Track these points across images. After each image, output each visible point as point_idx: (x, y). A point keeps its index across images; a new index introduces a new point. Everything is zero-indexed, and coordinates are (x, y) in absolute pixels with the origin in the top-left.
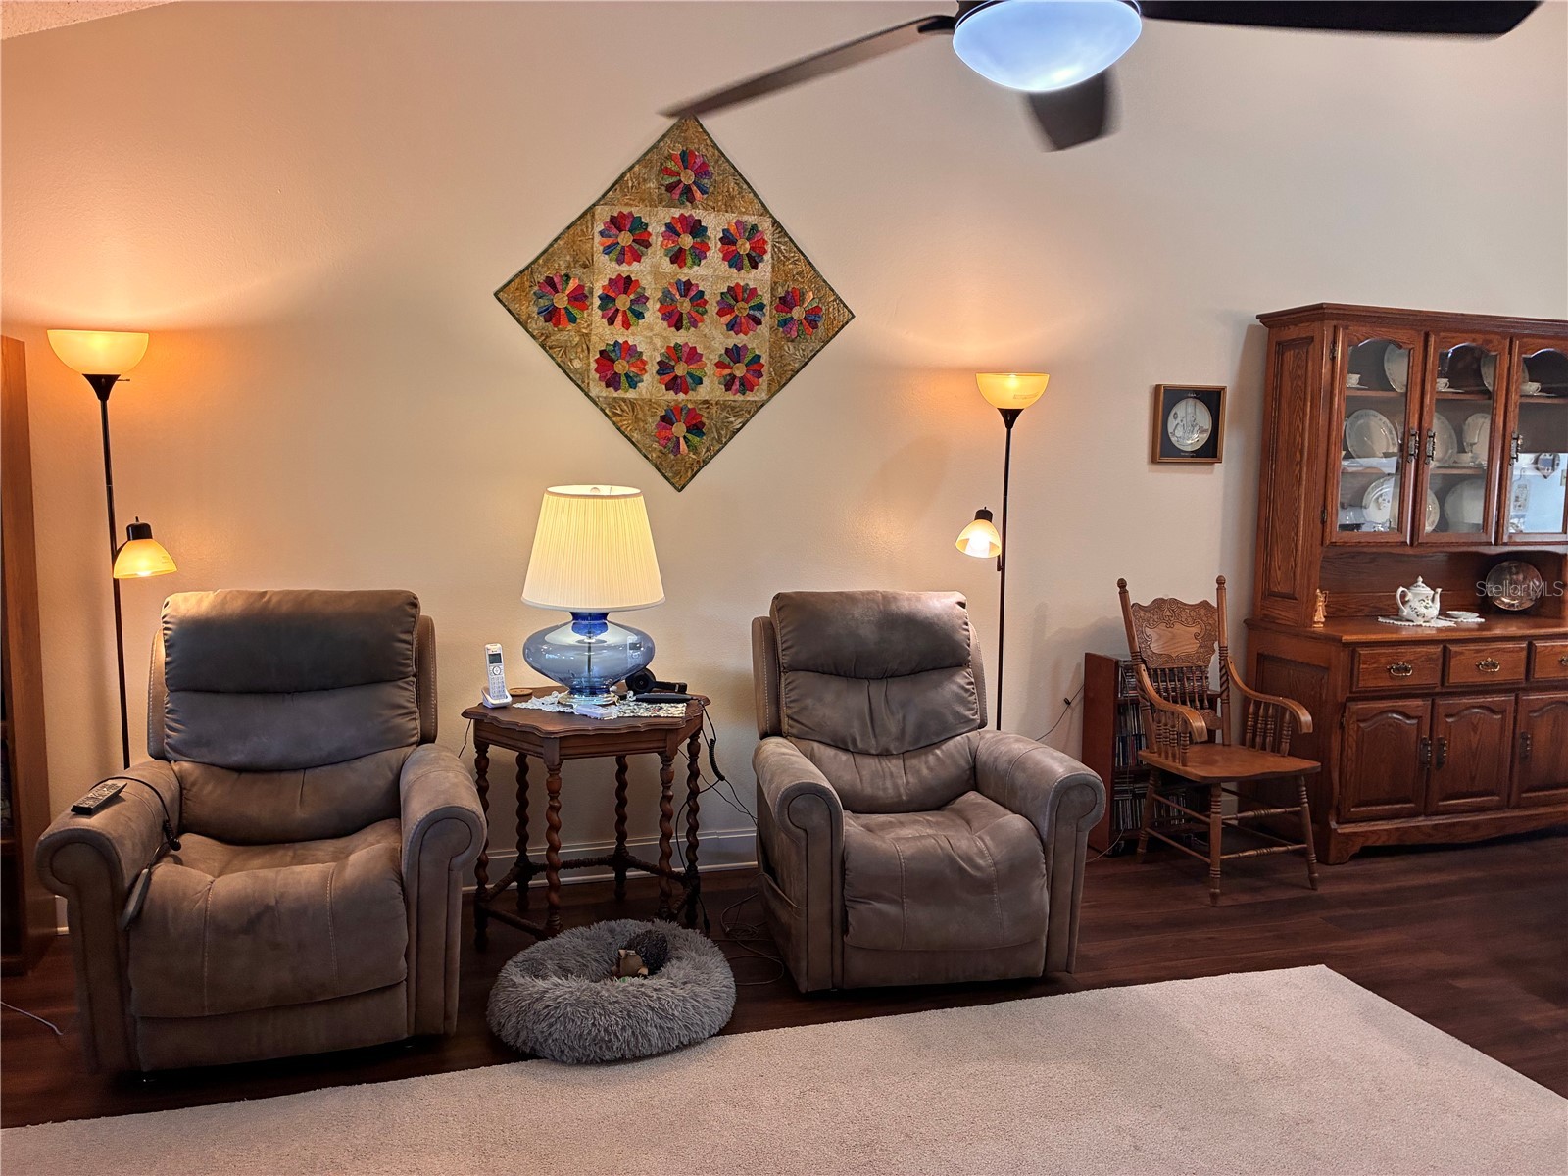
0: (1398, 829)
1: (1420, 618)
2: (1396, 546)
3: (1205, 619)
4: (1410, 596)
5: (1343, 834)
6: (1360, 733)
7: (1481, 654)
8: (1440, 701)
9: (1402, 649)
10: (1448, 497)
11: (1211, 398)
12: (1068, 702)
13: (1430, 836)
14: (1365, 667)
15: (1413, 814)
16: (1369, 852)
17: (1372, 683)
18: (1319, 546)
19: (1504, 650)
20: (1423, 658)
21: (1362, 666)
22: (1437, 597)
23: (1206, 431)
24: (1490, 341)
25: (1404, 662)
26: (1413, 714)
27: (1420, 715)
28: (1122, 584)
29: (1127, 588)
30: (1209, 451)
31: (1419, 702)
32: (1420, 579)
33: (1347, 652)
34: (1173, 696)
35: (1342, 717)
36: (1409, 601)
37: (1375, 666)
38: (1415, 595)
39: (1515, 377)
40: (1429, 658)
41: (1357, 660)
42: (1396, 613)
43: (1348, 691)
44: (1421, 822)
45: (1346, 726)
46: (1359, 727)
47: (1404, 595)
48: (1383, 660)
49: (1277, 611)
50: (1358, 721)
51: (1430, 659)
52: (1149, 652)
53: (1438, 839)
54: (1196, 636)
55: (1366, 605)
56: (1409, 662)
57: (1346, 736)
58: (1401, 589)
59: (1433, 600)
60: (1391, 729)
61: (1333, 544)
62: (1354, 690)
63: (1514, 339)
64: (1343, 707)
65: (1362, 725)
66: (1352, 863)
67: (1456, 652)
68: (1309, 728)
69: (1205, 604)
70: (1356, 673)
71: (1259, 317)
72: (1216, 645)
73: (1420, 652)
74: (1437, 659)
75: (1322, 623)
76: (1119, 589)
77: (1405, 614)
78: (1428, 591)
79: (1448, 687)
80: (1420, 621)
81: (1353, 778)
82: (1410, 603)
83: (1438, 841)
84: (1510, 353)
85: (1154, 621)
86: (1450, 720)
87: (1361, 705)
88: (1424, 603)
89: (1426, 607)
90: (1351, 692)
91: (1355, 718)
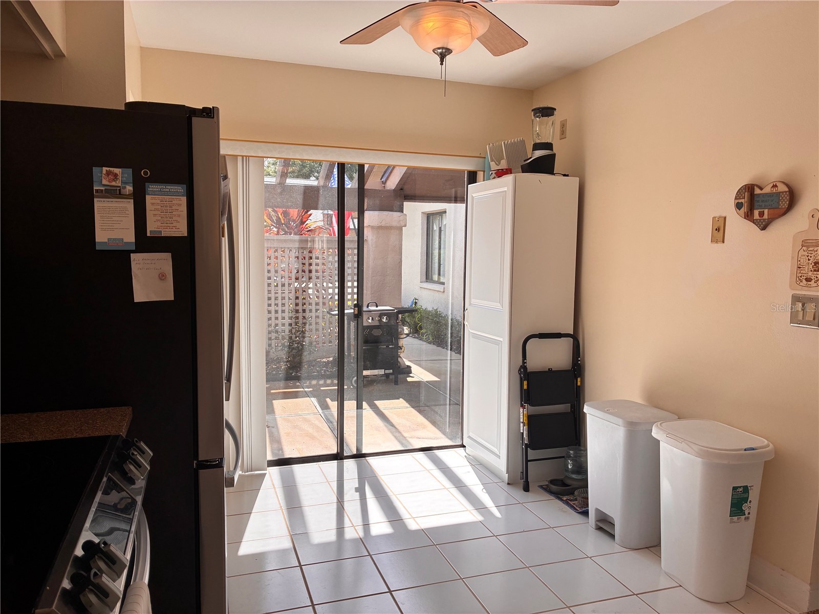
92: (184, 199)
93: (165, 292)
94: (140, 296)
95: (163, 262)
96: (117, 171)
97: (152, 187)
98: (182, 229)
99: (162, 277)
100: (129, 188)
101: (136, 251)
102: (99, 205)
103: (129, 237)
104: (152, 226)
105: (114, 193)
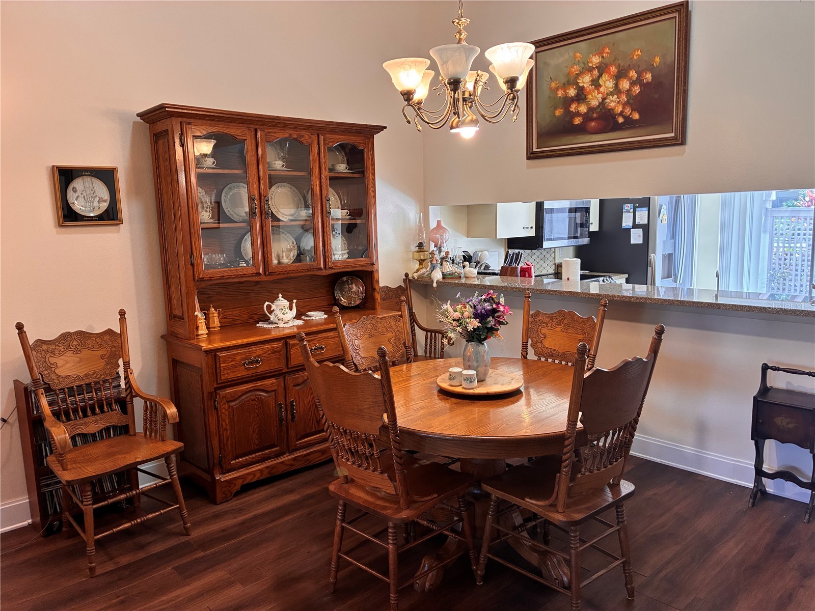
0: (267, 467)
1: (280, 321)
2: (253, 276)
3: (110, 343)
4: (273, 307)
5: (226, 481)
6: (230, 409)
7: (312, 342)
8: (288, 378)
9: (253, 348)
10: (303, 239)
11: (107, 176)
12: (4, 421)
13: (292, 465)
14: (224, 365)
15: (278, 455)
16: (248, 488)
17: (232, 376)
18: (193, 282)
19: (328, 338)
20: (269, 352)
21: (222, 365)
22: (294, 305)
23: (106, 201)
24: (303, 136)
25: (255, 357)
26: (270, 389)
27: (275, 388)
28: (20, 327)
29: (25, 329)
30: (111, 216)
31: (274, 380)
32: (280, 295)
33: (210, 357)
34: (90, 405)
35: (215, 401)
36: (274, 310)
37: (233, 363)
38: (277, 306)
39: (323, 160)
40: (274, 351)
41: (218, 361)
42: (266, 320)
43: (215, 383)
44: (287, 458)
45: (219, 408)
46: (229, 406)
47: (269, 307)
48: (238, 358)
49: (176, 328)
50: (228, 402)
51: (276, 352)
52: (54, 376)
53: (298, 466)
54: (102, 357)
55: (255, 314)
56: (259, 356)
57: (220, 414)
58: (267, 303)
59: (291, 309)
60: (254, 402)
61: (202, 280)
62: (219, 382)
63: (320, 135)
64: (213, 395)
65: (232, 404)
66: (234, 499)
67: (294, 344)
68: (174, 419)
69: (110, 332)
70: (218, 371)
71: (138, 115)
72: (121, 362)
73: (266, 348)
74: (280, 351)
75: (206, 334)
76: (17, 331)
77: (272, 319)
78: (286, 303)
79: (291, 368)
80: (281, 325)
81: (229, 442)
82: (275, 312)
83: (299, 467)
84: (319, 144)
85: (60, 351)
86: (297, 388)
87: (228, 391)
88: (283, 311)
89: (284, 314)
90: (217, 384)
91: (225, 401)
92: (647, 212)
93: (640, 241)
94: (632, 242)
95: (640, 232)
96: (629, 205)
97: (638, 209)
98: (646, 222)
99: (639, 236)
100: (632, 210)
101: (632, 228)
102: (624, 215)
103: (631, 224)
104: (638, 221)
105: (628, 212)
